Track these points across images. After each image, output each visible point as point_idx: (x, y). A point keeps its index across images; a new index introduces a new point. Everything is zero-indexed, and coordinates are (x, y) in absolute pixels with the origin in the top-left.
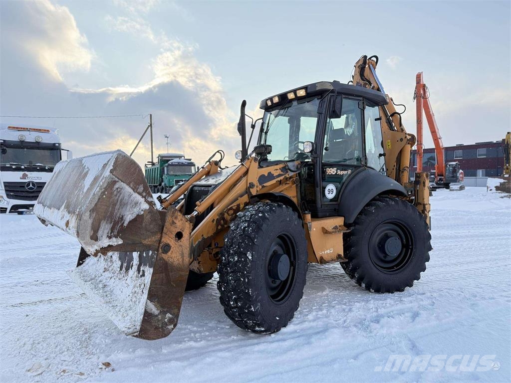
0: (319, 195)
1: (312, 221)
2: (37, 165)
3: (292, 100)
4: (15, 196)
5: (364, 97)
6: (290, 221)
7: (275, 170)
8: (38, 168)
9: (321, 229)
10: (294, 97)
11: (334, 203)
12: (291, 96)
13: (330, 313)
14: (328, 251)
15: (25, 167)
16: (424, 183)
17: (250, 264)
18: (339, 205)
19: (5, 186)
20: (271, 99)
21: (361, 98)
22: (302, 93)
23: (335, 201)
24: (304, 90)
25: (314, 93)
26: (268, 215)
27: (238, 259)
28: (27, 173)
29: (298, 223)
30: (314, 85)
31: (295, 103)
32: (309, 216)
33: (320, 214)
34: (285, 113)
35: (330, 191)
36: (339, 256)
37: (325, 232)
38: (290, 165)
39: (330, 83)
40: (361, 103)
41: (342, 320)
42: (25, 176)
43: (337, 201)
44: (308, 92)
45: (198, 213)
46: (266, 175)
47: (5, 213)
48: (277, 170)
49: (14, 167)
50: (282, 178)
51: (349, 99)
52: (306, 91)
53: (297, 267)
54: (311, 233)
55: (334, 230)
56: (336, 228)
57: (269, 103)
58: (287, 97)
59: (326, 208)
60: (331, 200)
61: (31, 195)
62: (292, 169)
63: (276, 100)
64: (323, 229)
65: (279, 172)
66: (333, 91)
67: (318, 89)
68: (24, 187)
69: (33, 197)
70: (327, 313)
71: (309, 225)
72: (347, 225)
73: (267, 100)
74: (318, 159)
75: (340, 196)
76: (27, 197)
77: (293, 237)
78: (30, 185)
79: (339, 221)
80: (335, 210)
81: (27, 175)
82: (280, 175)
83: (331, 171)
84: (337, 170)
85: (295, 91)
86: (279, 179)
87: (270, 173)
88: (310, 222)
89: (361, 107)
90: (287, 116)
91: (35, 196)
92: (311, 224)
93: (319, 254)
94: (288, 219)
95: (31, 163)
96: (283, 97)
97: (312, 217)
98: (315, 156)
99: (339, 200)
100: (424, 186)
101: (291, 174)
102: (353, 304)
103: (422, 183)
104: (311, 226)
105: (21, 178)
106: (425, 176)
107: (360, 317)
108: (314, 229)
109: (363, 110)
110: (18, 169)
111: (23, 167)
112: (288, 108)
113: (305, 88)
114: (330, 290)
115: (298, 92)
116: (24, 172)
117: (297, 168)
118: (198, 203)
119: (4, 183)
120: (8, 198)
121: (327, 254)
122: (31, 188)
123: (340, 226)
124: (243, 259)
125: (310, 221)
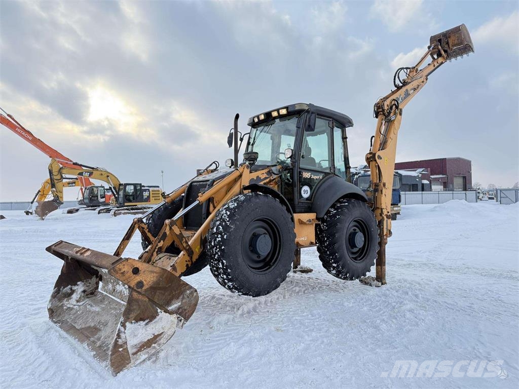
0: (296, 195)
3: (275, 118)
5: (333, 119)
7: (262, 174)
10: (277, 115)
11: (308, 201)
12: (275, 114)
14: (303, 239)
16: (381, 191)
18: (312, 203)
20: (258, 117)
21: (330, 119)
22: (284, 112)
23: (309, 200)
24: (285, 110)
25: (293, 113)
30: (294, 106)
31: (277, 121)
33: (297, 210)
34: (268, 130)
35: (306, 192)
36: (312, 243)
37: (301, 222)
38: (273, 169)
39: (307, 104)
40: (331, 123)
43: (311, 200)
44: (289, 110)
45: (200, 202)
46: (255, 179)
48: (263, 174)
50: (268, 180)
51: (322, 119)
52: (287, 110)
56: (309, 221)
57: (256, 120)
58: (271, 115)
59: (302, 205)
60: (307, 199)
62: (275, 172)
63: (262, 117)
64: (300, 220)
65: (265, 175)
66: (308, 111)
67: (297, 109)
72: (317, 218)
73: (254, 118)
74: (296, 164)
75: (313, 196)
79: (312, 216)
80: (309, 207)
82: (266, 178)
83: (306, 175)
84: (311, 175)
85: (278, 110)
86: (265, 181)
87: (258, 177)
89: (331, 126)
90: (270, 133)
96: (268, 115)
98: (294, 160)
99: (312, 200)
100: (382, 193)
101: (275, 176)
103: (380, 190)
106: (382, 185)
109: (332, 129)
112: (272, 125)
113: (287, 108)
115: (280, 111)
117: (279, 171)
118: (200, 194)
121: (302, 240)
123: (313, 220)
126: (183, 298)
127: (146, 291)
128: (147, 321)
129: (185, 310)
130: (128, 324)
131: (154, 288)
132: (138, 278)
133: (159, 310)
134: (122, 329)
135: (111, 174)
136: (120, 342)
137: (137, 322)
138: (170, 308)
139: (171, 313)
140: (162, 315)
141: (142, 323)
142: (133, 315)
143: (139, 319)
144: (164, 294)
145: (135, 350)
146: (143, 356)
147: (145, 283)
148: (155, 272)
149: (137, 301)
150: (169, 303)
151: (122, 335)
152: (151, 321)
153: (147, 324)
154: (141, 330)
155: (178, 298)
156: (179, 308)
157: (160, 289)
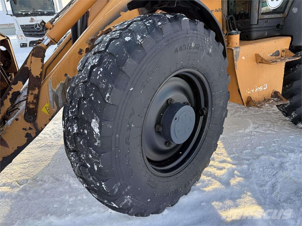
1: (240, 44)
2: (38, 10)
4: (30, 34)
6: (197, 47)
8: (40, 13)
9: (254, 56)
11: (278, 16)
13: (252, 169)
14: (261, 88)
15: (31, 13)
17: (98, 141)
18: (285, 18)
19: (22, 28)
23: (281, 12)
26: (142, 37)
27: (79, 129)
28: (33, 17)
29: (214, 50)
32: (236, 38)
33: (255, 34)
36: (275, 94)
37: (260, 60)
41: (269, 183)
42: (32, 20)
43: (283, 12)
47: (27, 47)
49: (24, 13)
53: (209, 116)
54: (238, 64)
55: (274, 57)
56: (277, 54)
59: (265, 25)
60: (275, 11)
61: (40, 33)
64: (257, 56)
68: (33, 28)
69: (41, 35)
70: (249, 170)
71: (234, 52)
72: (294, 49)
76: (37, 35)
77: (203, 75)
78: (37, 27)
79: (283, 43)
80: (278, 26)
81: (33, 19)
88: (237, 48)
91: (42, 34)
92: (238, 50)
93: (245, 93)
94: (193, 45)
95: (34, 9)
97: (241, 39)
99: (287, 12)
102: (286, 155)
104: (238, 53)
105: (30, 22)
107: (296, 180)
108: (243, 58)
110: (27, 15)
111: (29, 13)
114: (254, 125)
116: (31, 17)
119: (20, 25)
120: (26, 36)
121: (258, 92)
122: (38, 29)
123: (283, 51)
124: (86, 132)
125: (238, 45)
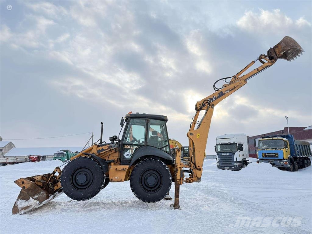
0: (121, 156)
9: (115, 169)
21: (147, 118)
35: (127, 155)
38: (113, 144)
48: (106, 147)
50: (109, 150)
54: (110, 170)
59: (124, 162)
74: (121, 142)
80: (129, 162)
83: (127, 147)
84: (130, 146)
87: (102, 149)
93: (111, 178)
104: (110, 167)
109: (147, 123)
123: (126, 169)
126: (40, 195)
127: (26, 190)
128: (26, 200)
129: (40, 199)
130: (19, 200)
131: (29, 189)
132: (24, 185)
133: (30, 197)
134: (17, 201)
135: (178, 142)
136: (16, 205)
137: (22, 200)
138: (34, 197)
139: (35, 199)
140: (31, 199)
141: (24, 201)
142: (21, 197)
143: (23, 199)
144: (32, 192)
145: (21, 209)
146: (23, 212)
147: (26, 187)
148: (30, 184)
149: (23, 192)
150: (34, 195)
151: (17, 203)
152: (27, 200)
153: (25, 201)
154: (23, 203)
155: (37, 194)
156: (38, 198)
157: (31, 190)
